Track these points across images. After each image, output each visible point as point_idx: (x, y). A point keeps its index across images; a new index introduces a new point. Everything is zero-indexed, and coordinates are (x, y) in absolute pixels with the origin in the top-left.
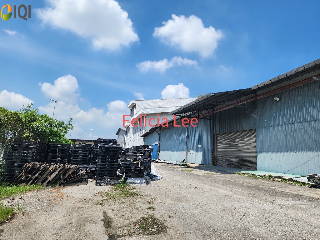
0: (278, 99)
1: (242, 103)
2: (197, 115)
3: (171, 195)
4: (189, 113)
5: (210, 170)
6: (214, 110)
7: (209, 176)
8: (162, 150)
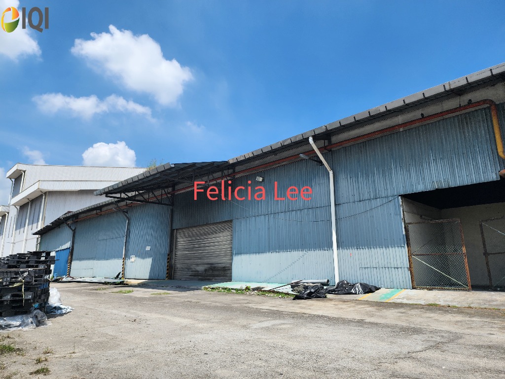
0: (261, 179)
1: (215, 182)
2: (146, 196)
3: (85, 339)
4: (133, 193)
5: (162, 288)
6: (174, 190)
7: (160, 298)
8: (77, 259)
